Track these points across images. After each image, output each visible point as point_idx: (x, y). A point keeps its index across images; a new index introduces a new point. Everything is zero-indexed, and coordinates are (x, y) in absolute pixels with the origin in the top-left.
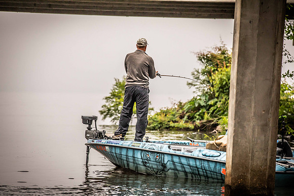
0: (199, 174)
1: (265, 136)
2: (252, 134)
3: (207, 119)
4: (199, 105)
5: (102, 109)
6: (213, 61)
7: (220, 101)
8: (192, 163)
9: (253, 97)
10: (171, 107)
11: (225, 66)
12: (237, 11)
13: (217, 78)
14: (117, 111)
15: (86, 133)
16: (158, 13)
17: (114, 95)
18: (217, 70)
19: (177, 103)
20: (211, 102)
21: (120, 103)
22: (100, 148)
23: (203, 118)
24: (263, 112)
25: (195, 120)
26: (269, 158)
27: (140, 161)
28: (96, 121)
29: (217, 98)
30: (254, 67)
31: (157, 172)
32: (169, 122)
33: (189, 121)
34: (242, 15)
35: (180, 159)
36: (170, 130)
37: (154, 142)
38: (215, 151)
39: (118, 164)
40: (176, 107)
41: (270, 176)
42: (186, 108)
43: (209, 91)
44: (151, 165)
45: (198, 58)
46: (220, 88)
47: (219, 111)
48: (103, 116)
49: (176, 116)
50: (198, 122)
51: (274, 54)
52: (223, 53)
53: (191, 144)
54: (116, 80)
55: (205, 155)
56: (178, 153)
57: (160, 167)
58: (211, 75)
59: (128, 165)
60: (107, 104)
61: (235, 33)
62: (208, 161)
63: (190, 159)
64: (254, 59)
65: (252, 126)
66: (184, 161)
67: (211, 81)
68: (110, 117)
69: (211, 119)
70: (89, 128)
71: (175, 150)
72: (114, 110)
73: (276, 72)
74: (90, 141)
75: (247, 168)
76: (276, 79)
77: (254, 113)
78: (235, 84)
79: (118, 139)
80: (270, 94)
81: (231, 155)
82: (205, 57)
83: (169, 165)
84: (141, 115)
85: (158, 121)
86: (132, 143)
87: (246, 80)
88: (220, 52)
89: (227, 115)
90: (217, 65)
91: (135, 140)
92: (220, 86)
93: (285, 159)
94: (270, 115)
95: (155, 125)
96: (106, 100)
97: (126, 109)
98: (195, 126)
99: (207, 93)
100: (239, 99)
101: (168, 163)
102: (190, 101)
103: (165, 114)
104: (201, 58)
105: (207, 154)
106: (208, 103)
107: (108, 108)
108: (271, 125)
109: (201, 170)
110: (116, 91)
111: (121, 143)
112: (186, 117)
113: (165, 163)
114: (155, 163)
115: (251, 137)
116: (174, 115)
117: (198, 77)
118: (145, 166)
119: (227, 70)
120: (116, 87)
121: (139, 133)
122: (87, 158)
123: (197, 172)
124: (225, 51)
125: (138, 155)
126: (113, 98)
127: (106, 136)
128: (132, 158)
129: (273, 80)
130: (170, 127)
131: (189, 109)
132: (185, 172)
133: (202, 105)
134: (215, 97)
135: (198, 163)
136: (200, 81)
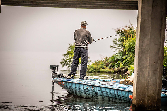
0: (116, 98)
1: (155, 77)
2: (148, 75)
3: (122, 67)
4: (117, 58)
5: (62, 61)
6: (125, 34)
7: (129, 57)
8: (112, 92)
9: (148, 54)
10: (101, 60)
11: (132, 37)
12: (139, 5)
13: (127, 44)
14: (70, 62)
15: (52, 75)
16: (94, 6)
17: (68, 53)
18: (127, 39)
19: (104, 58)
20: (124, 57)
21: (72, 58)
22: (60, 83)
23: (119, 66)
24: (154, 63)
25: (114, 67)
26: (157, 89)
27: (83, 91)
28: (58, 68)
29: (127, 55)
30: (149, 38)
31: (93, 97)
32: (100, 68)
33: (111, 68)
34: (142, 8)
35: (105, 89)
36: (101, 73)
37: (91, 80)
38: (125, 85)
39: (70, 92)
40: (104, 60)
41: (158, 100)
42: (109, 61)
43: (123, 51)
44: (89, 93)
45: (117, 32)
46: (129, 49)
47: (128, 62)
48: (62, 65)
49: (104, 65)
50: (116, 69)
51: (161, 30)
52: (131, 29)
53: (112, 81)
54: (70, 44)
55: (120, 88)
56: (104, 86)
57: (94, 94)
58: (124, 42)
59: (76, 93)
60: (65, 58)
61: (138, 18)
62: (121, 91)
63: (111, 90)
64: (149, 33)
65: (148, 71)
66: (108, 90)
67: (124, 45)
68: (66, 65)
69: (124, 67)
70: (54, 72)
71: (103, 84)
72: (68, 62)
73: (161, 40)
74: (54, 79)
75: (145, 95)
76: (161, 45)
77: (149, 64)
78: (138, 47)
79: (71, 78)
80: (158, 53)
81: (136, 88)
82: (121, 32)
83: (99, 93)
84: (83, 65)
85: (93, 68)
86: (78, 80)
87: (145, 45)
88: (129, 29)
89: (133, 65)
90: (127, 36)
91: (80, 78)
92: (129, 48)
93: (165, 90)
94: (158, 65)
95: (92, 70)
96: (64, 56)
97: (75, 61)
98: (115, 71)
99: (121, 52)
100: (141, 55)
101: (99, 92)
102: (112, 57)
103: (97, 64)
104: (119, 32)
105: (121, 87)
106: (122, 58)
107: (65, 60)
108: (158, 70)
109: (117, 96)
110: (70, 51)
111: (72, 80)
112: (109, 66)
113: (97, 91)
114: (91, 92)
115: (147, 77)
116: (103, 65)
117: (117, 43)
118: (86, 93)
119: (133, 39)
120: (69, 48)
121: (82, 75)
122: (53, 88)
123: (115, 97)
124: (132, 28)
125: (82, 87)
126: (68, 55)
127: (63, 76)
128: (78, 89)
129: (160, 45)
130: (100, 71)
132: (108, 97)
133: (119, 59)
134: (126, 54)
135: (116, 92)
136: (118, 45)
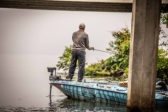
0: (114, 101)
1: (149, 79)
3: (118, 69)
4: (113, 61)
5: (58, 64)
6: (121, 36)
7: (125, 59)
8: (110, 94)
9: (142, 57)
10: (97, 63)
11: (128, 39)
12: (133, 8)
13: (123, 46)
14: (66, 65)
15: (50, 77)
17: (65, 56)
18: (123, 41)
19: (100, 60)
20: (120, 60)
21: (68, 60)
22: (58, 86)
23: (115, 69)
24: (148, 65)
27: (81, 93)
28: (55, 71)
29: (124, 57)
31: (91, 99)
32: (96, 71)
33: (108, 70)
35: (103, 92)
36: (96, 76)
37: (89, 82)
38: (123, 88)
39: (68, 94)
40: (100, 62)
41: (152, 101)
42: (105, 63)
43: (119, 54)
44: (87, 96)
45: (112, 35)
46: (125, 52)
47: (124, 65)
48: (58, 68)
49: (100, 68)
50: (112, 71)
52: (127, 32)
53: (110, 83)
54: (66, 47)
55: (118, 90)
56: (102, 88)
57: (92, 97)
58: (120, 45)
59: (74, 95)
60: (61, 61)
61: (132, 20)
62: (120, 93)
63: (109, 92)
64: (143, 35)
65: (142, 73)
66: (106, 93)
67: (120, 48)
68: (62, 68)
69: (120, 69)
70: (52, 75)
71: (101, 87)
72: (64, 64)
74: (52, 82)
75: (139, 97)
77: (143, 66)
79: (68, 81)
80: (152, 55)
81: (130, 90)
82: (117, 34)
83: (97, 95)
84: (81, 67)
85: (90, 71)
86: (76, 83)
88: (125, 31)
89: (128, 67)
90: (123, 39)
91: (78, 81)
92: (125, 50)
93: (163, 92)
94: (152, 67)
95: (88, 73)
96: (60, 59)
98: (111, 74)
99: (118, 54)
101: (97, 94)
102: (108, 59)
103: (93, 67)
104: (115, 34)
105: (119, 89)
106: (118, 61)
107: (61, 63)
108: (152, 73)
109: (116, 98)
110: (66, 53)
111: (70, 83)
112: (106, 68)
113: (95, 94)
114: (89, 94)
115: (141, 79)
116: (99, 67)
117: (113, 46)
118: (84, 96)
119: (129, 42)
120: (66, 51)
121: (80, 77)
122: (51, 91)
123: (113, 99)
125: (80, 90)
126: (64, 57)
127: (61, 79)
128: (76, 91)
129: (154, 47)
130: (96, 74)
131: (107, 64)
132: (107, 99)
133: (115, 61)
134: (122, 57)
135: (114, 94)
136: (114, 48)
